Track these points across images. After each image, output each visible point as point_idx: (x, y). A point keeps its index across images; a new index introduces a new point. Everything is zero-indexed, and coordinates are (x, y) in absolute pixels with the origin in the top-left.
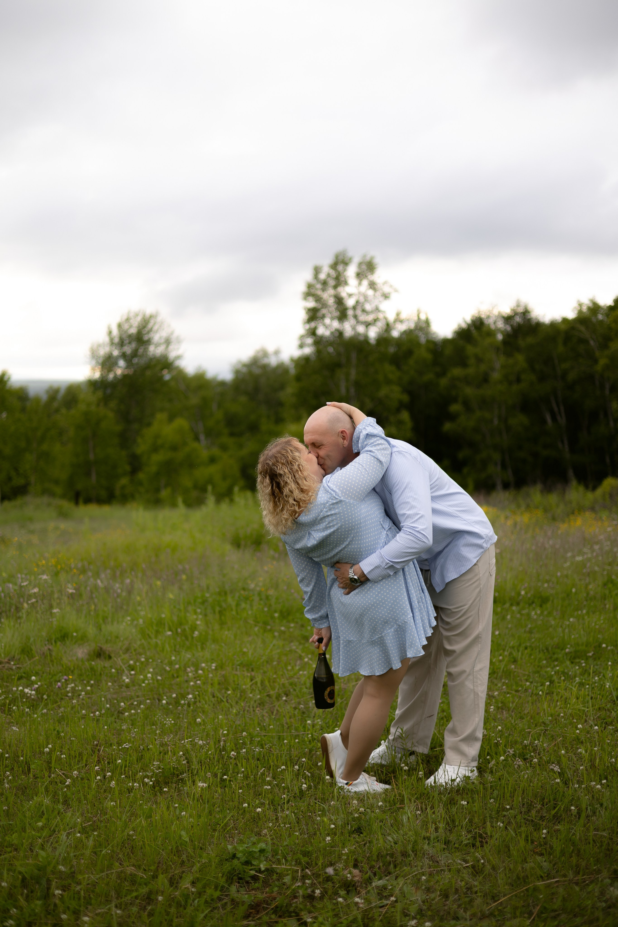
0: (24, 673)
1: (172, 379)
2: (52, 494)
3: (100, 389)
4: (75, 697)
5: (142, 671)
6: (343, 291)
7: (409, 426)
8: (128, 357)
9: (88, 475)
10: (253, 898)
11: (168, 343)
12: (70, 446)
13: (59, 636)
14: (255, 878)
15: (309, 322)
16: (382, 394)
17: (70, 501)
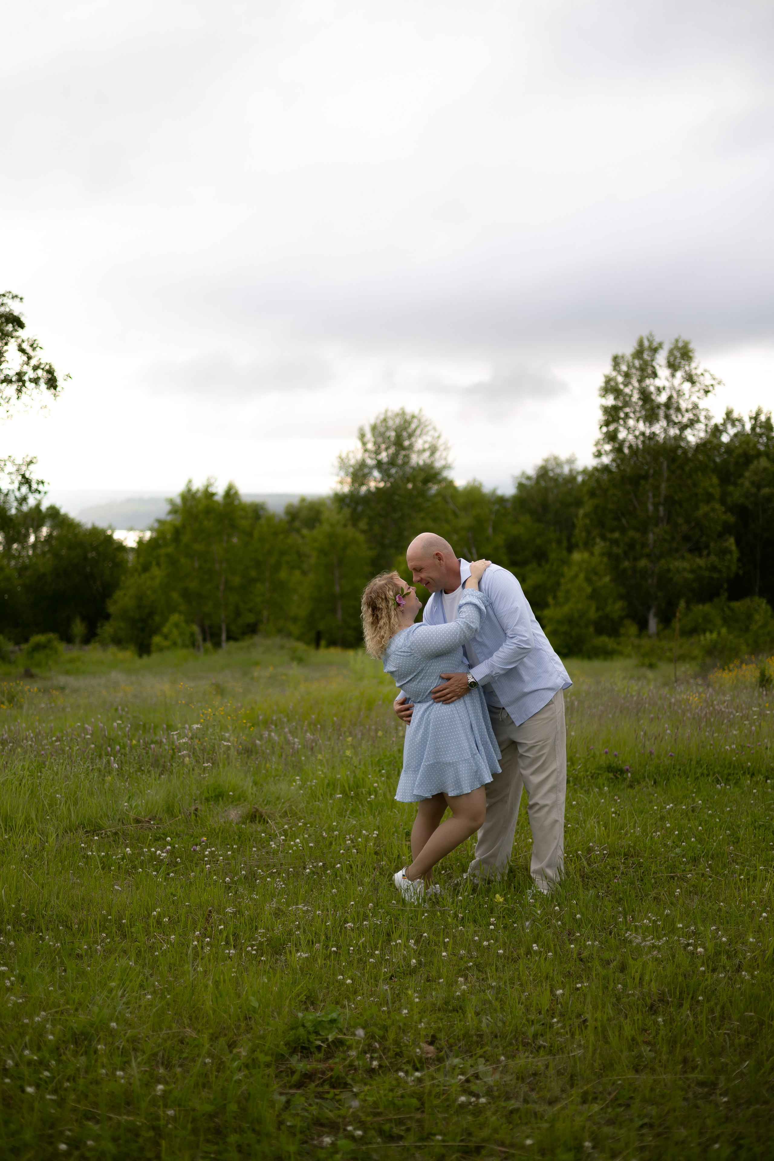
0: (162, 834)
1: (439, 494)
2: (289, 635)
3: (348, 506)
4: (212, 863)
5: (294, 837)
6: (651, 384)
7: (736, 555)
8: (385, 467)
9: (333, 611)
10: (308, 1067)
11: (433, 450)
12: (311, 576)
13: (213, 795)
14: (319, 1048)
15: (607, 424)
16: (700, 513)
17: (308, 643)
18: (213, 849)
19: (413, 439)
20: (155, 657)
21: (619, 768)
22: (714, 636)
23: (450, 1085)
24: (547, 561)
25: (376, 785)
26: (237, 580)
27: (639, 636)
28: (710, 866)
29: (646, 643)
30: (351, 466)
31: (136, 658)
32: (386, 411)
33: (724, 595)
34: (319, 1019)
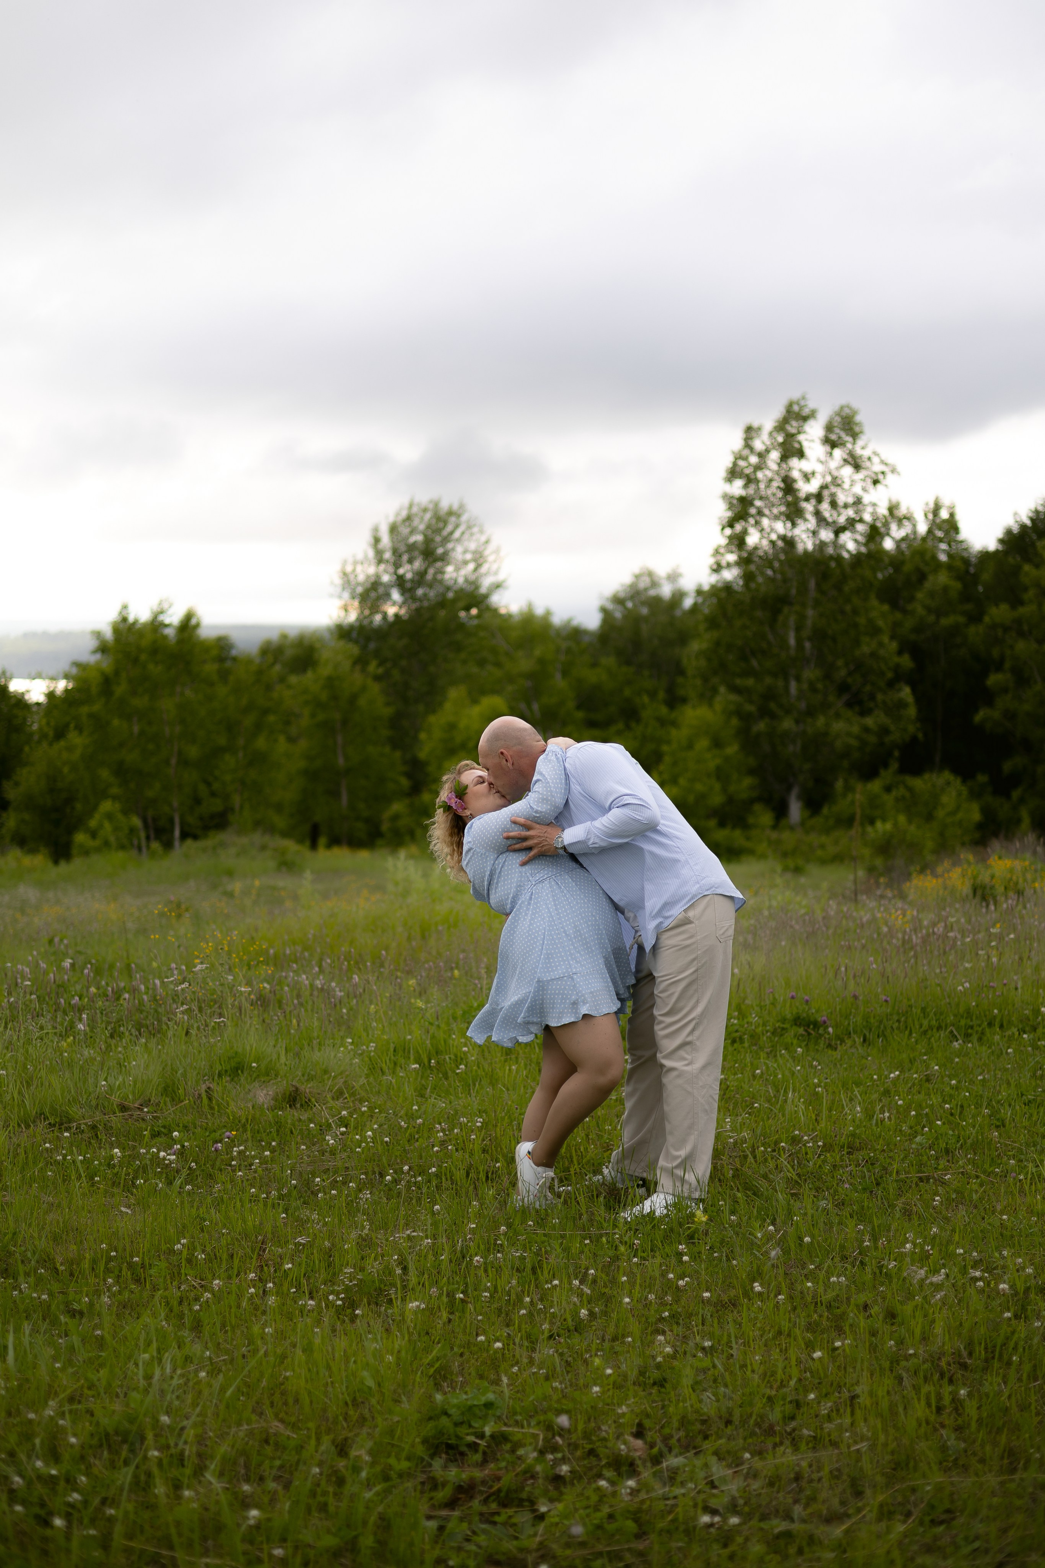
0: (164, 1127)
1: (484, 624)
2: (271, 829)
3: (356, 642)
4: (243, 1168)
5: (360, 1128)
6: (797, 466)
7: (912, 711)
8: (408, 585)
9: (335, 794)
10: (464, 1476)
11: (479, 559)
12: (303, 744)
13: (228, 1067)
14: (474, 1447)
15: (731, 524)
16: (865, 649)
17: (300, 841)
18: (242, 1148)
19: (450, 546)
20: (78, 863)
21: (812, 1019)
22: (888, 826)
23: (675, 1497)
24: (638, 720)
25: (465, 1049)
26: (193, 752)
27: (775, 827)
28: (973, 1162)
29: (788, 838)
30: (358, 584)
31: (50, 864)
32: (411, 506)
33: (894, 766)
34: (469, 1403)
